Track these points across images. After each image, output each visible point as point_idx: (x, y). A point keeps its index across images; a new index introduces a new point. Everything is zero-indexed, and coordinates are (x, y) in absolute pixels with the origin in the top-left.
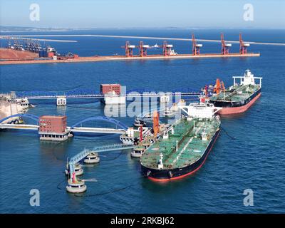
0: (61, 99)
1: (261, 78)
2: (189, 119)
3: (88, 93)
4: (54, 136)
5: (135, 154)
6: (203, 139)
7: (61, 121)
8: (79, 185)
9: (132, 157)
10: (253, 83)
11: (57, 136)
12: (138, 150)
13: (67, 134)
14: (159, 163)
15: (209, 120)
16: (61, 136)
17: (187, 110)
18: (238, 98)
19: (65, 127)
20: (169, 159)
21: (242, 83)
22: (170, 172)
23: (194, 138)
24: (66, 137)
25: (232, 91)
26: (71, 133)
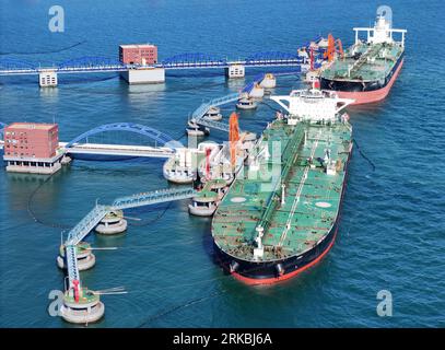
0: (48, 75)
1: (404, 31)
2: (292, 122)
3: (97, 62)
4: (33, 164)
5: (196, 210)
6: (329, 172)
7: (47, 135)
8: (88, 306)
9: (192, 215)
10: (390, 41)
11: (41, 164)
12: (204, 200)
13: (60, 159)
14: (255, 245)
15: (329, 124)
16: (47, 165)
17: (287, 103)
18: (372, 73)
19: (55, 146)
20: (271, 230)
21: (370, 39)
22: (279, 266)
23: (311, 170)
24: (58, 166)
25: (356, 57)
26: (68, 155)
